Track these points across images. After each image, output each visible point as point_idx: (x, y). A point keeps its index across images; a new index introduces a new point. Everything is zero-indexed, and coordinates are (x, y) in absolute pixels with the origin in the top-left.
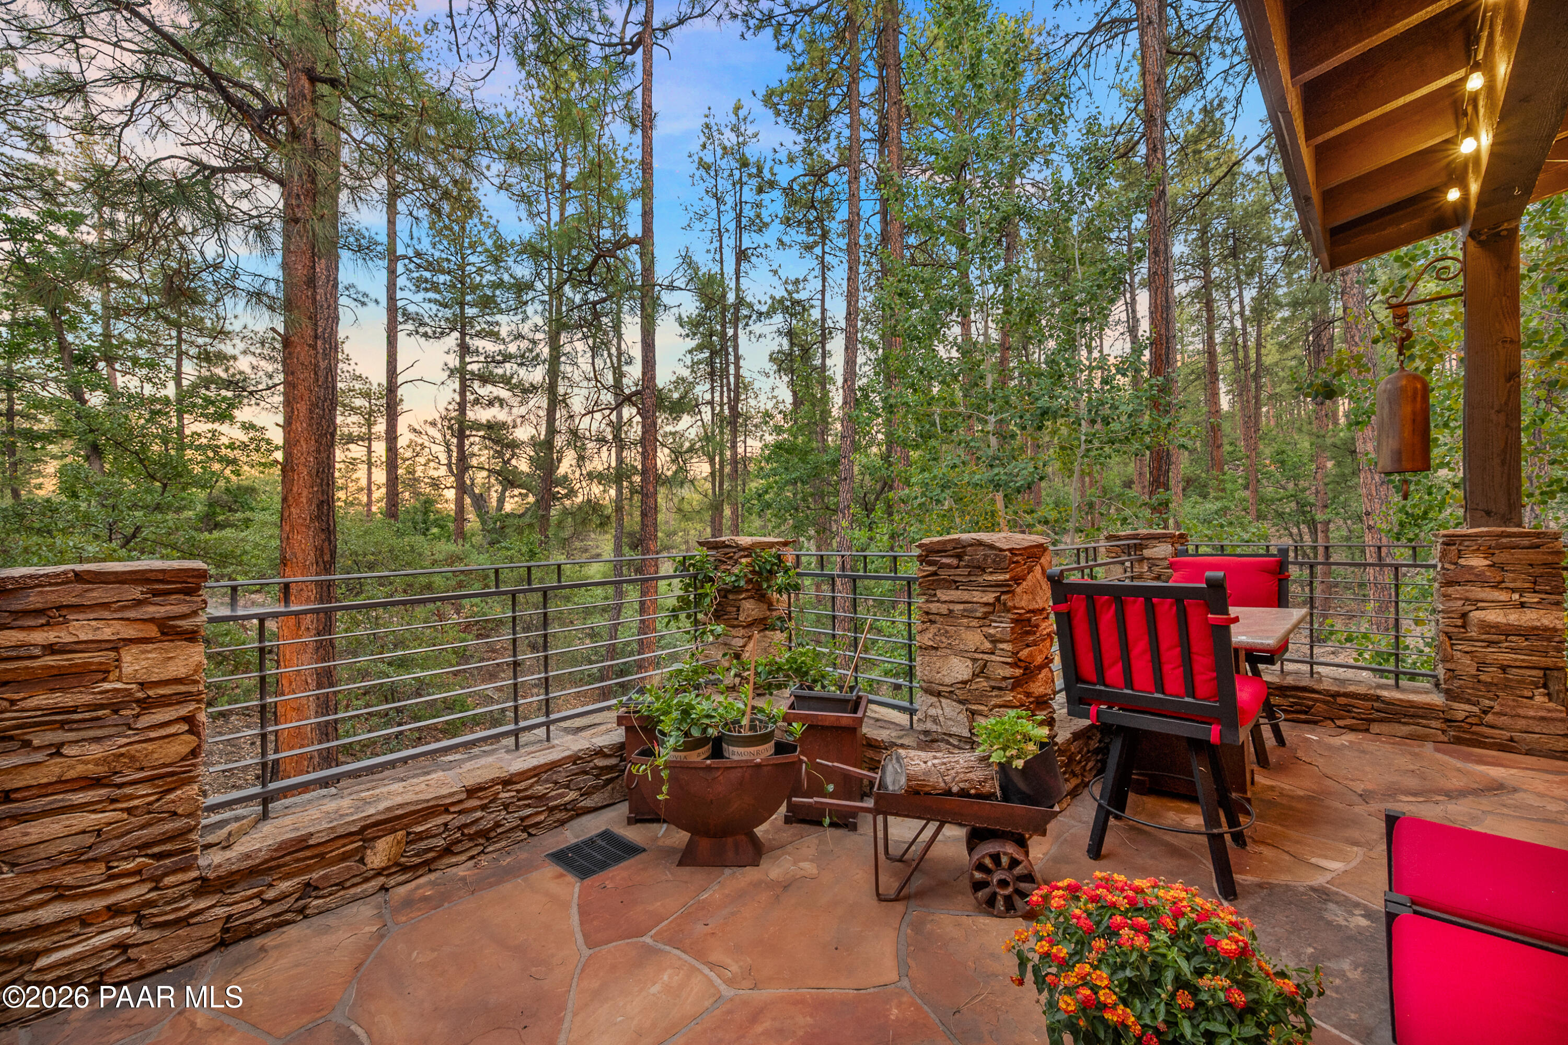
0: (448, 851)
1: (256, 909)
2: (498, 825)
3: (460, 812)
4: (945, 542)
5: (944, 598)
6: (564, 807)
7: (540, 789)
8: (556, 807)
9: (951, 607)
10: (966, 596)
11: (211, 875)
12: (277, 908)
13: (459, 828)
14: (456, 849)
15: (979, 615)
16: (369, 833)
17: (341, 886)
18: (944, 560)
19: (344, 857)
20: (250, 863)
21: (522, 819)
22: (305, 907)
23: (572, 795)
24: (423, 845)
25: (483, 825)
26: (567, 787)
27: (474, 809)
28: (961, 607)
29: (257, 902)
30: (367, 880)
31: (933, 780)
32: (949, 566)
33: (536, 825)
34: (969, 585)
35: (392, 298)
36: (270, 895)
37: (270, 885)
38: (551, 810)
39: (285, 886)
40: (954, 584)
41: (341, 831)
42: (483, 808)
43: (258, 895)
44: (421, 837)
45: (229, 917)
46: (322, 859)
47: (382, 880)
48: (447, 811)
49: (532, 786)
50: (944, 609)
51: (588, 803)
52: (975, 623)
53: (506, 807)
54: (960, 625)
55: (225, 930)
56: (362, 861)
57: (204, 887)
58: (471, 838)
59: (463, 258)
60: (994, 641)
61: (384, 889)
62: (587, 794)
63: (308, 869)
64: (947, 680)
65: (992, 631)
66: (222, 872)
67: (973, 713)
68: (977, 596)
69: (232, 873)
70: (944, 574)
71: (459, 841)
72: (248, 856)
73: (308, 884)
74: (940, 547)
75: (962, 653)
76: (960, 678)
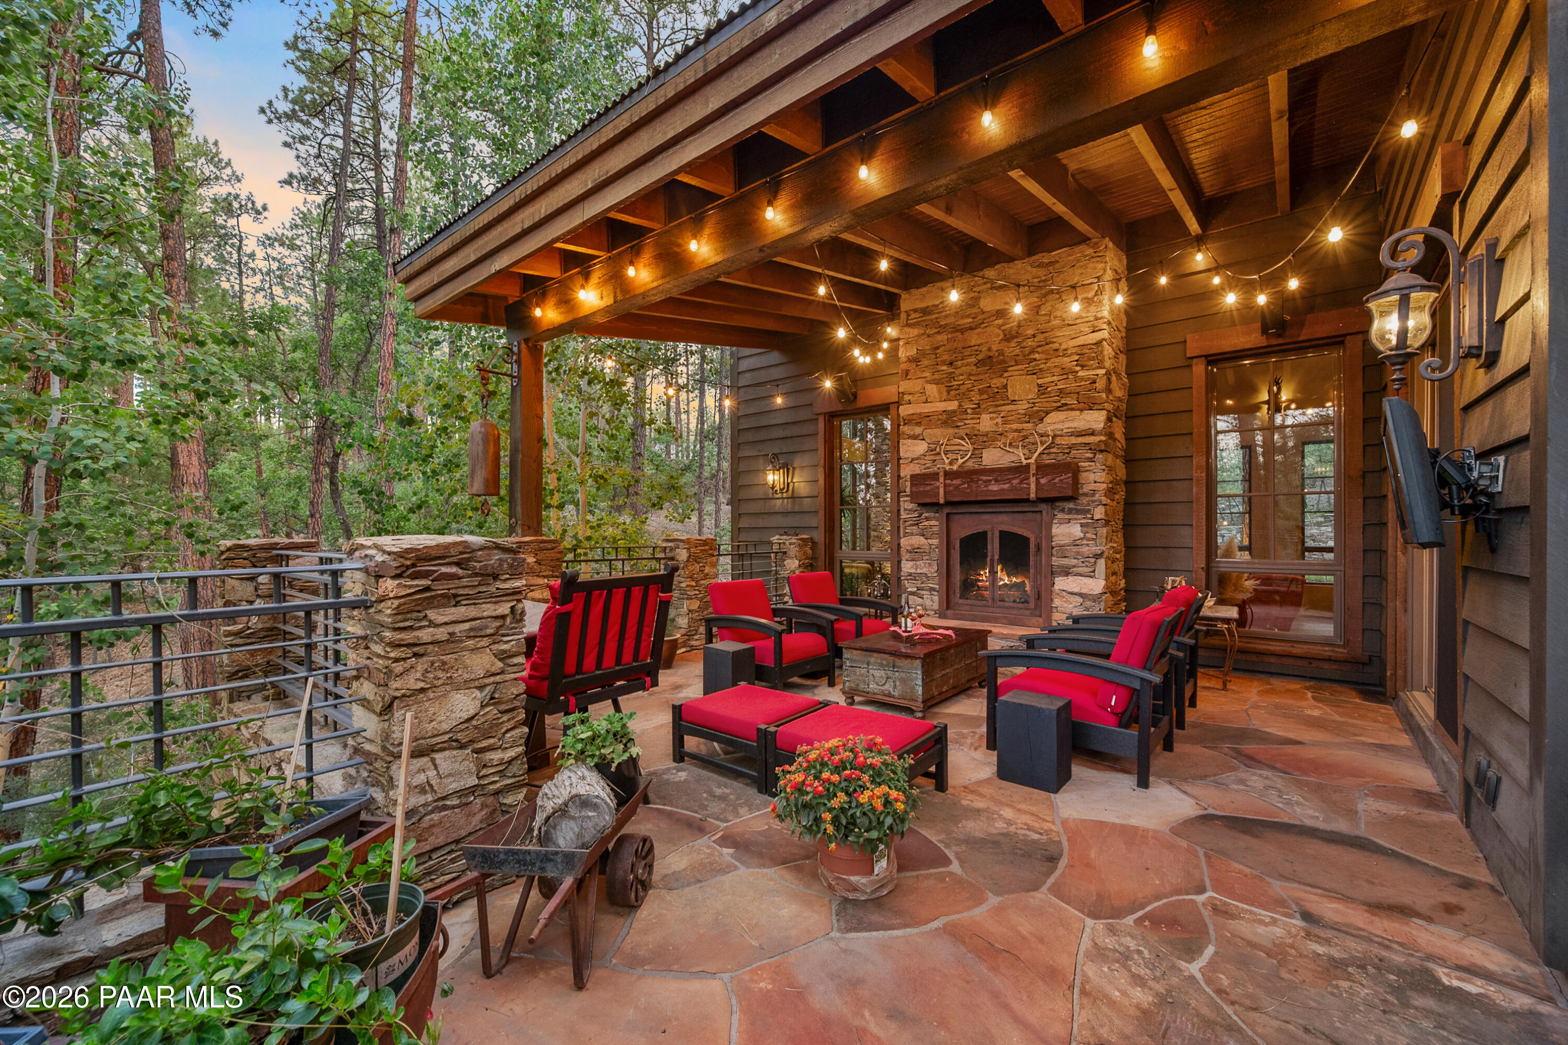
4: (447, 546)
5: (441, 619)
9: (450, 629)
10: (472, 612)
15: (489, 631)
18: (444, 569)
28: (466, 626)
32: (453, 577)
34: (474, 599)
40: (454, 600)
50: (441, 634)
52: (485, 642)
54: (464, 649)
60: (503, 656)
64: (445, 727)
65: (505, 647)
67: (478, 751)
68: (489, 610)
70: (441, 588)
74: (441, 552)
75: (466, 685)
76: (465, 716)
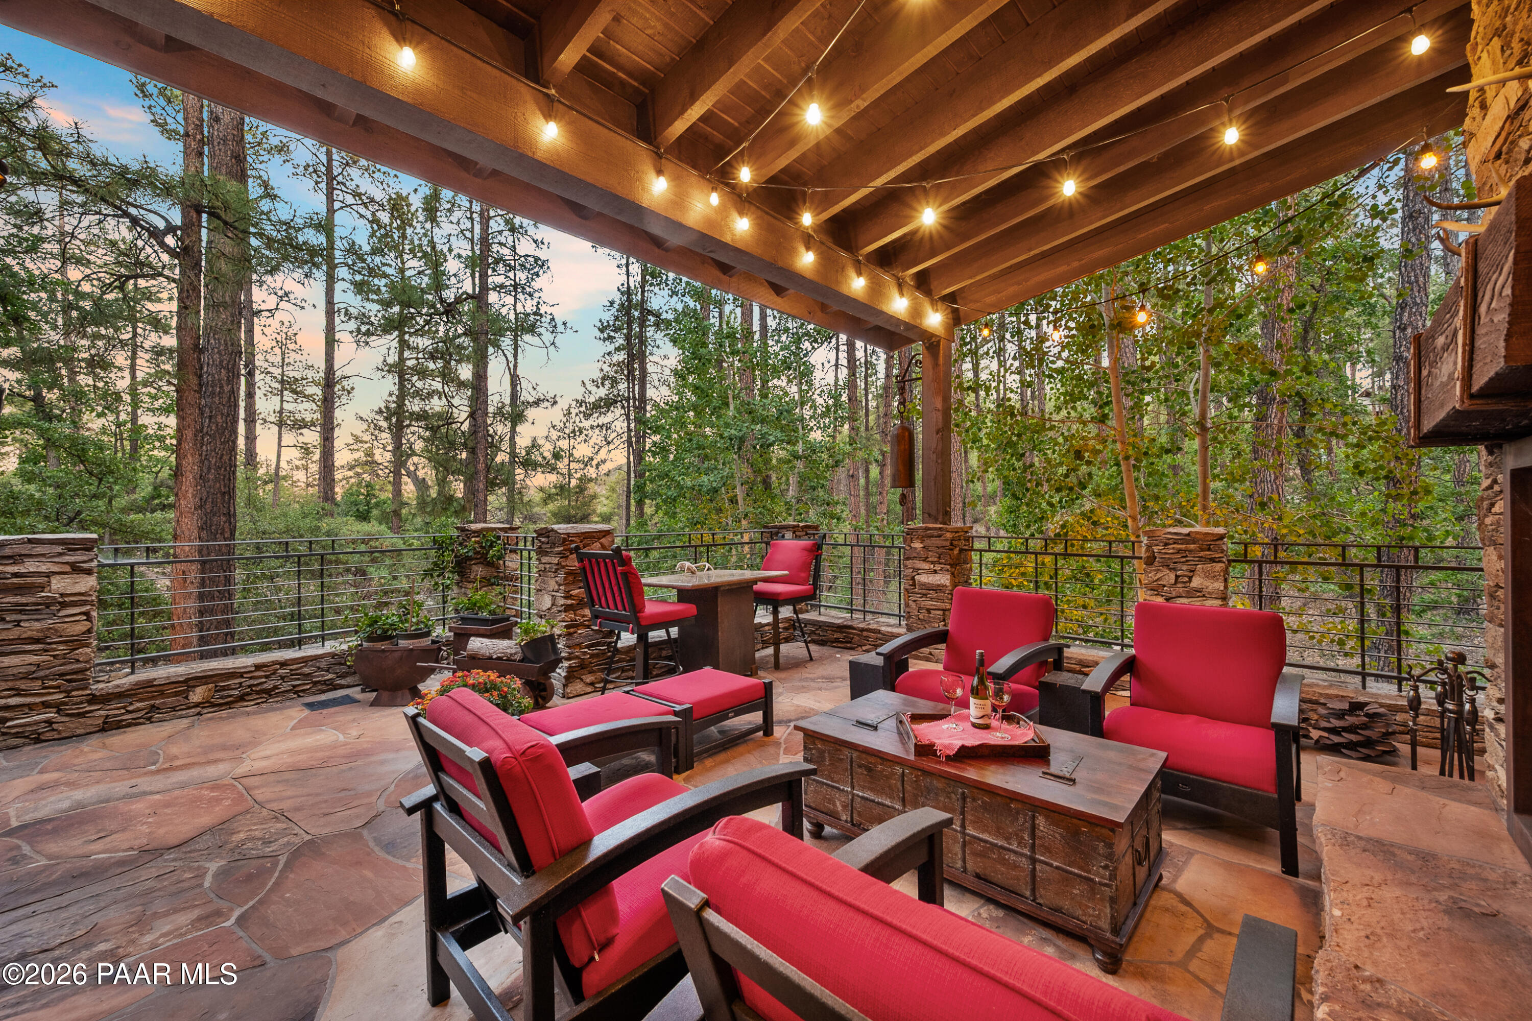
0: (241, 698)
1: (123, 714)
2: (276, 687)
3: (251, 678)
6: (324, 682)
7: (306, 670)
8: (319, 682)
11: (98, 694)
12: (134, 715)
13: (250, 686)
14: (247, 698)
16: (191, 683)
17: (174, 709)
19: (176, 694)
20: (119, 690)
21: (294, 686)
22: (151, 717)
23: (330, 676)
24: (225, 693)
25: (265, 686)
26: (327, 671)
27: (260, 677)
29: (123, 711)
30: (189, 708)
31: (482, 652)
33: (303, 691)
35: (330, 302)
36: (131, 708)
37: (131, 704)
38: (315, 683)
39: (139, 705)
41: (173, 680)
42: (267, 677)
43: (124, 708)
44: (224, 689)
45: (107, 716)
46: (162, 694)
47: (199, 709)
48: (242, 677)
49: (301, 668)
51: (343, 682)
53: (282, 678)
55: (105, 723)
56: (187, 698)
57: (93, 699)
58: (258, 693)
59: (403, 263)
61: (199, 714)
62: (343, 676)
63: (153, 698)
64: (544, 608)
66: (103, 692)
69: (108, 694)
71: (248, 694)
72: (118, 686)
73: (153, 706)
75: (548, 592)
